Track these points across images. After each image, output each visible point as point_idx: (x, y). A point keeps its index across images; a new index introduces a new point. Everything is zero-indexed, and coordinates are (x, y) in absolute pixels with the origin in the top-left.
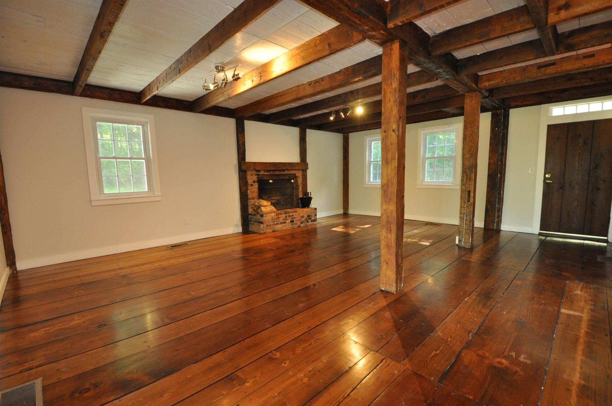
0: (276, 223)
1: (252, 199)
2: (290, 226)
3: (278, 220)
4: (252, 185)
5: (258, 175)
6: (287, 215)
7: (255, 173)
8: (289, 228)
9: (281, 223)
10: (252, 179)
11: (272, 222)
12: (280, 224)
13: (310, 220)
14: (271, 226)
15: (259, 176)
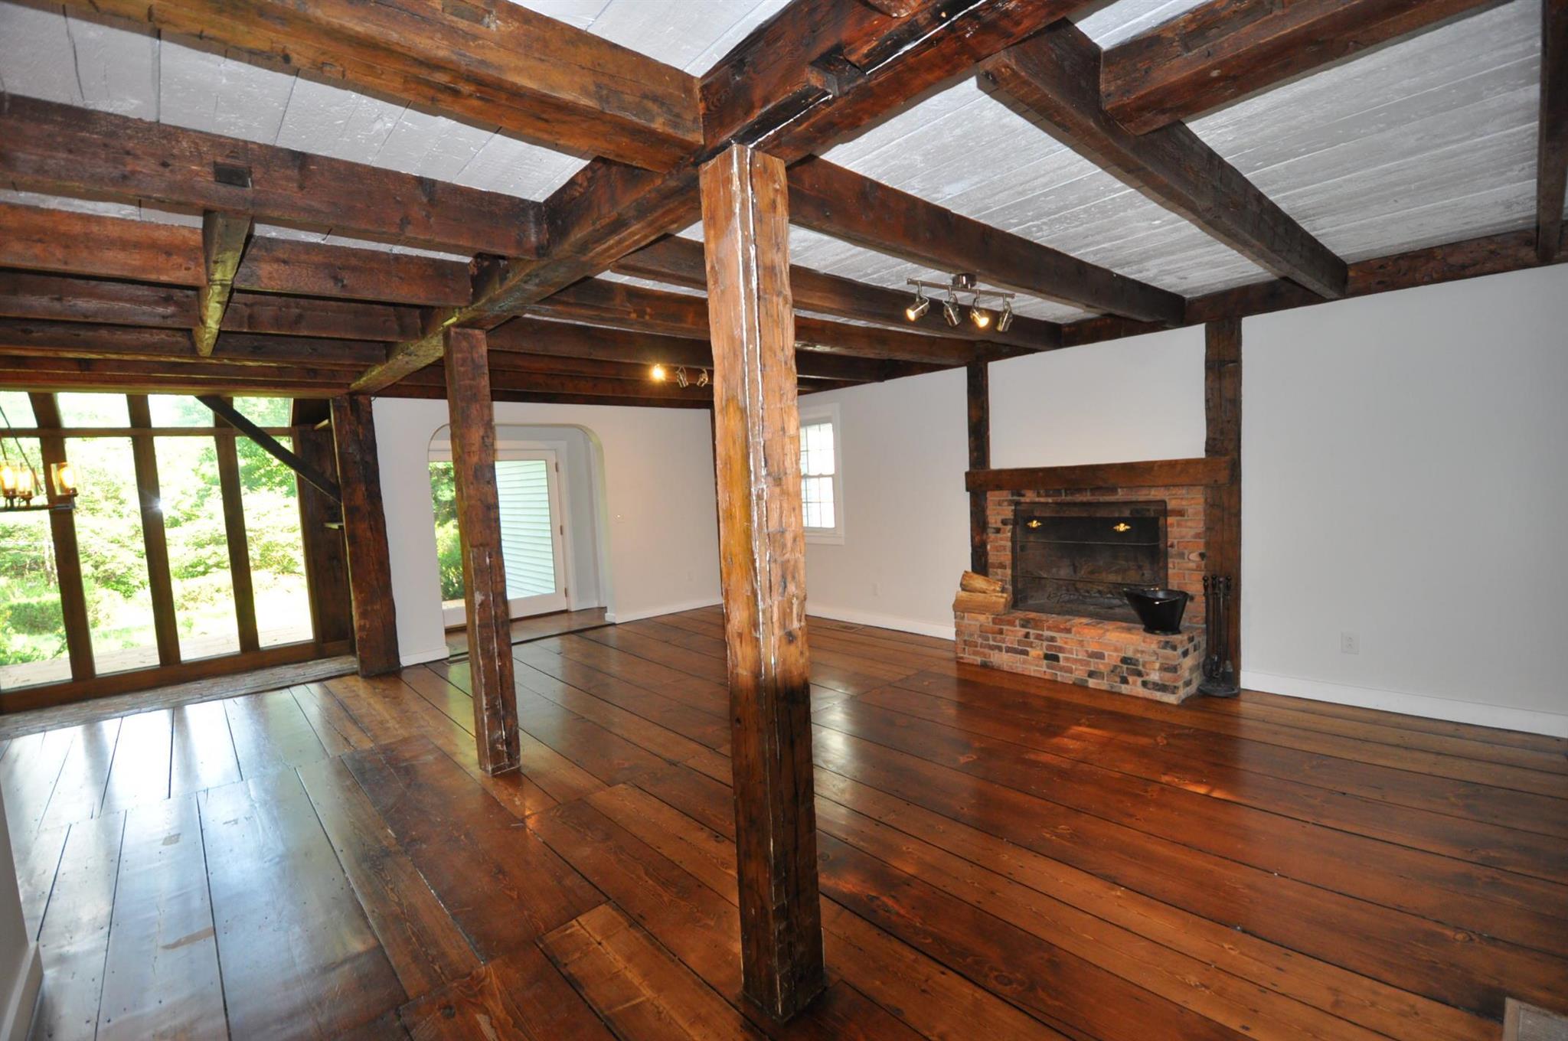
0: (991, 643)
1: (998, 568)
2: (1044, 669)
3: (999, 637)
4: (998, 531)
5: (1017, 503)
6: (1032, 631)
7: (1010, 498)
8: (1039, 675)
9: (1009, 650)
10: (998, 514)
11: (980, 636)
12: (1007, 651)
13: (1139, 680)
14: (976, 646)
15: (1018, 508)
